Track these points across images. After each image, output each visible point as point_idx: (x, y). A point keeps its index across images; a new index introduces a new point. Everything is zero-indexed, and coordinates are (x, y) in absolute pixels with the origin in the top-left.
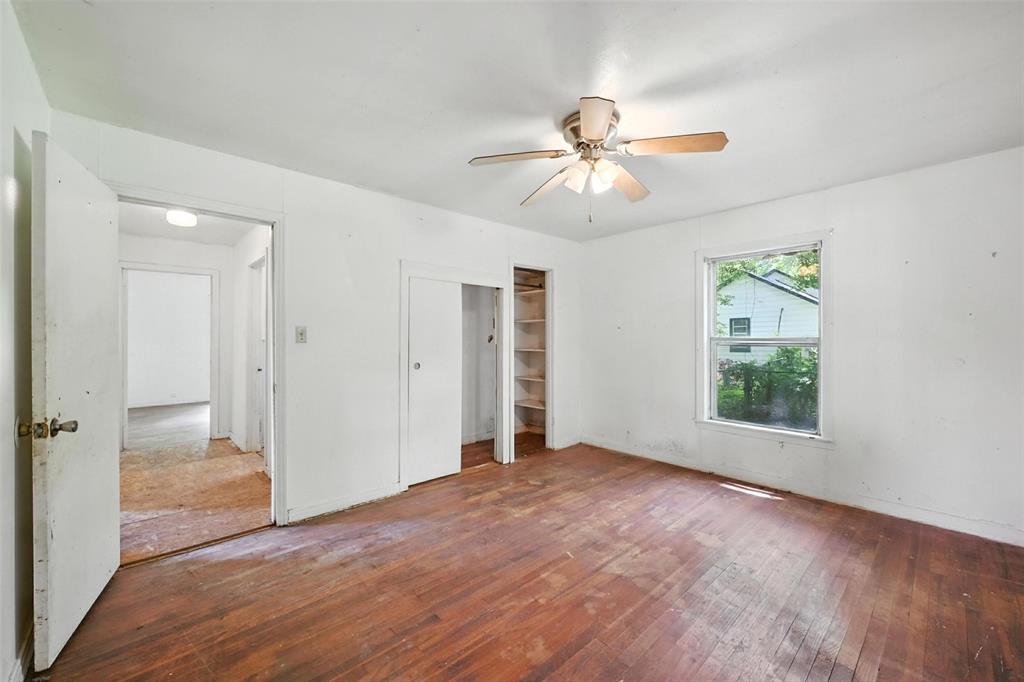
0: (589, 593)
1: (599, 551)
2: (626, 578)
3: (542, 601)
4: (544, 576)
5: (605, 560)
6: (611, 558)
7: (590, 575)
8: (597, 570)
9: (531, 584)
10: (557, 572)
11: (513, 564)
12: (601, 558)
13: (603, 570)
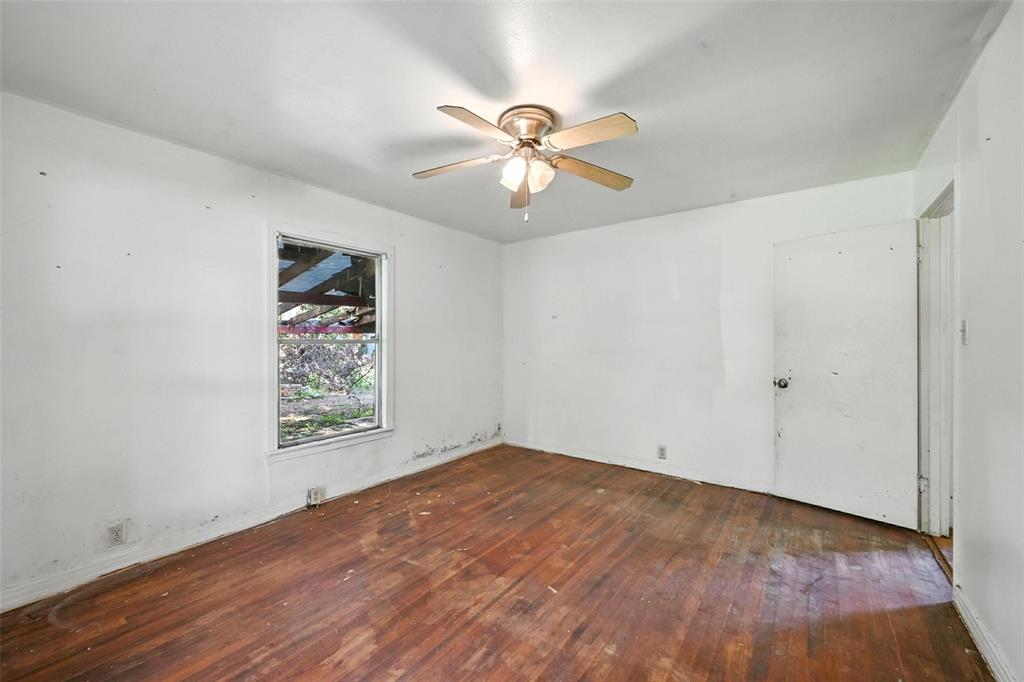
0: (529, 556)
1: (519, 601)
2: (494, 574)
3: (565, 546)
4: (571, 564)
5: (514, 590)
6: (507, 595)
7: (528, 573)
8: (522, 578)
9: (580, 557)
10: (560, 570)
11: (606, 571)
12: (519, 592)
13: (516, 579)
